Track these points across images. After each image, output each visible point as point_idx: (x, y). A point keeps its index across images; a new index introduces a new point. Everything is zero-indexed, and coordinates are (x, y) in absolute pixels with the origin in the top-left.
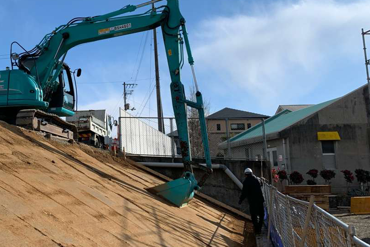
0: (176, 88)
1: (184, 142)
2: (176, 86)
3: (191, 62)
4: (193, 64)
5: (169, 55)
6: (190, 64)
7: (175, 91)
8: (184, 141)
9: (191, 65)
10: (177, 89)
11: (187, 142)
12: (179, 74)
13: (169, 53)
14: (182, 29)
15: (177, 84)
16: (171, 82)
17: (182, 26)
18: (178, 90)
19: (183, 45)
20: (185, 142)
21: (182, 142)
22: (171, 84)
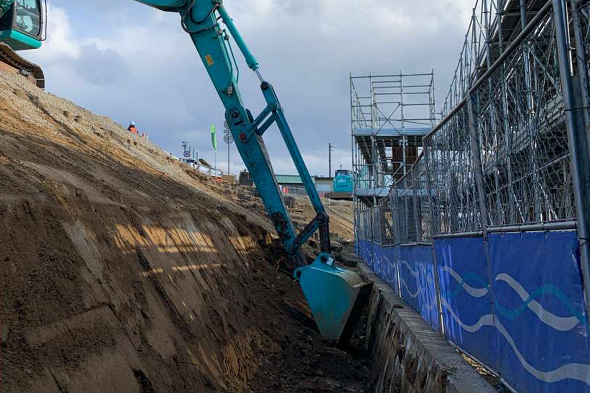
0: (236, 119)
1: (277, 214)
2: (234, 116)
3: (252, 65)
4: (256, 68)
5: (209, 65)
6: (251, 70)
7: (236, 124)
8: (276, 211)
9: (254, 70)
10: (239, 120)
11: (283, 212)
12: (236, 93)
13: (208, 62)
14: (219, 15)
15: (236, 112)
16: (225, 110)
17: (218, 10)
18: (241, 122)
19: (229, 40)
20: (279, 212)
21: (273, 215)
22: (226, 114)
